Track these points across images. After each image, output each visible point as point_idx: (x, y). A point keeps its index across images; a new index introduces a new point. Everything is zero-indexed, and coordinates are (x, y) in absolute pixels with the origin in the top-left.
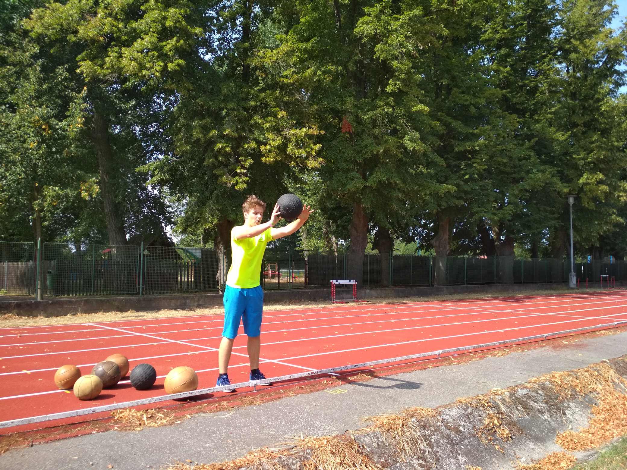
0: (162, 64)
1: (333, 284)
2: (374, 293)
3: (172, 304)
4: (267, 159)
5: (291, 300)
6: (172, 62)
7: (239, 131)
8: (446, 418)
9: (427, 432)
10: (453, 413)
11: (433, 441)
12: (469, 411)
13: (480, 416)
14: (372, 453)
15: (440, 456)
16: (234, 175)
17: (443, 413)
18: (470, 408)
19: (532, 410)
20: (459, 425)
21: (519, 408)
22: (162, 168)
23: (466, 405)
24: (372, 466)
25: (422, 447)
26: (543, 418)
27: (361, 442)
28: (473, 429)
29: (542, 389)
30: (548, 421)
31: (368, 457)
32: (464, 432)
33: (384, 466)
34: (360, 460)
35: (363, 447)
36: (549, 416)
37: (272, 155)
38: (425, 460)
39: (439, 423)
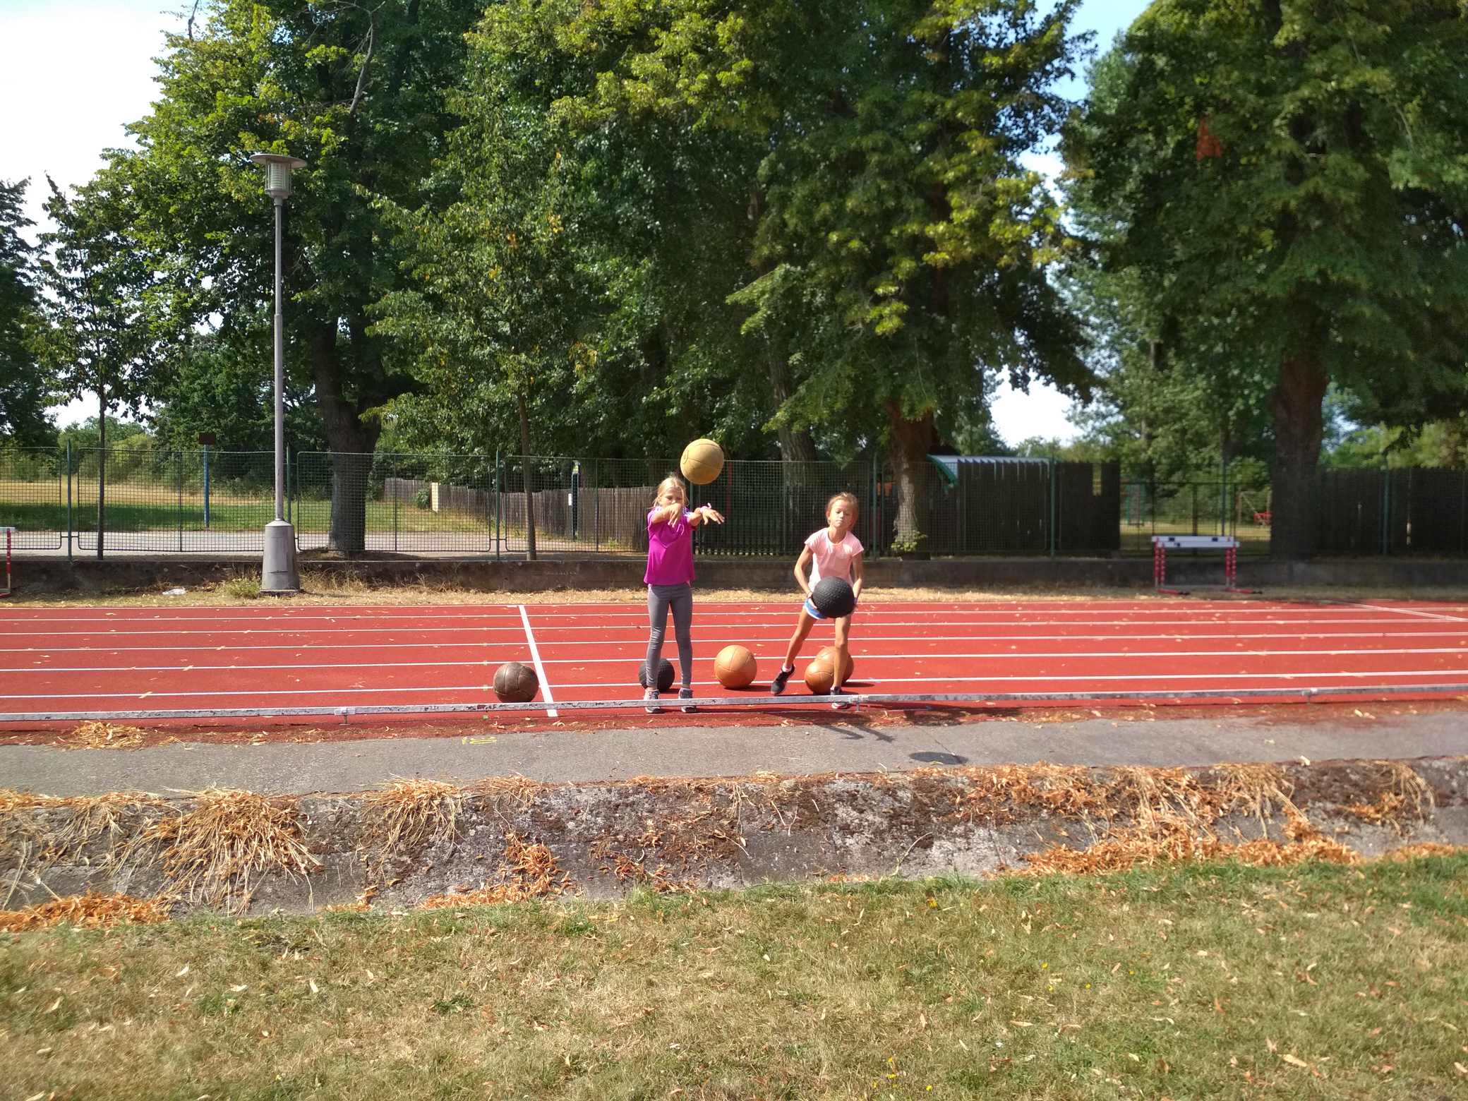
0: (706, 77)
1: (1159, 545)
2: (1321, 571)
3: (755, 578)
4: (938, 256)
5: (1054, 580)
6: (729, 69)
7: (886, 197)
8: (553, 802)
9: (474, 818)
10: (586, 797)
11: (472, 832)
12: (631, 799)
13: (651, 811)
14: (313, 828)
15: (461, 857)
16: (878, 300)
17: (558, 794)
18: (642, 796)
19: (826, 822)
20: (573, 819)
21: (789, 814)
22: (773, 291)
23: (639, 788)
24: (289, 845)
25: (431, 838)
26: (839, 842)
27: (308, 809)
28: (600, 829)
29: (919, 789)
30: (847, 850)
31: (297, 833)
32: (571, 831)
33: (315, 850)
34: (272, 833)
35: (304, 817)
36: (865, 840)
37: (950, 246)
38: (416, 858)
39: (524, 809)
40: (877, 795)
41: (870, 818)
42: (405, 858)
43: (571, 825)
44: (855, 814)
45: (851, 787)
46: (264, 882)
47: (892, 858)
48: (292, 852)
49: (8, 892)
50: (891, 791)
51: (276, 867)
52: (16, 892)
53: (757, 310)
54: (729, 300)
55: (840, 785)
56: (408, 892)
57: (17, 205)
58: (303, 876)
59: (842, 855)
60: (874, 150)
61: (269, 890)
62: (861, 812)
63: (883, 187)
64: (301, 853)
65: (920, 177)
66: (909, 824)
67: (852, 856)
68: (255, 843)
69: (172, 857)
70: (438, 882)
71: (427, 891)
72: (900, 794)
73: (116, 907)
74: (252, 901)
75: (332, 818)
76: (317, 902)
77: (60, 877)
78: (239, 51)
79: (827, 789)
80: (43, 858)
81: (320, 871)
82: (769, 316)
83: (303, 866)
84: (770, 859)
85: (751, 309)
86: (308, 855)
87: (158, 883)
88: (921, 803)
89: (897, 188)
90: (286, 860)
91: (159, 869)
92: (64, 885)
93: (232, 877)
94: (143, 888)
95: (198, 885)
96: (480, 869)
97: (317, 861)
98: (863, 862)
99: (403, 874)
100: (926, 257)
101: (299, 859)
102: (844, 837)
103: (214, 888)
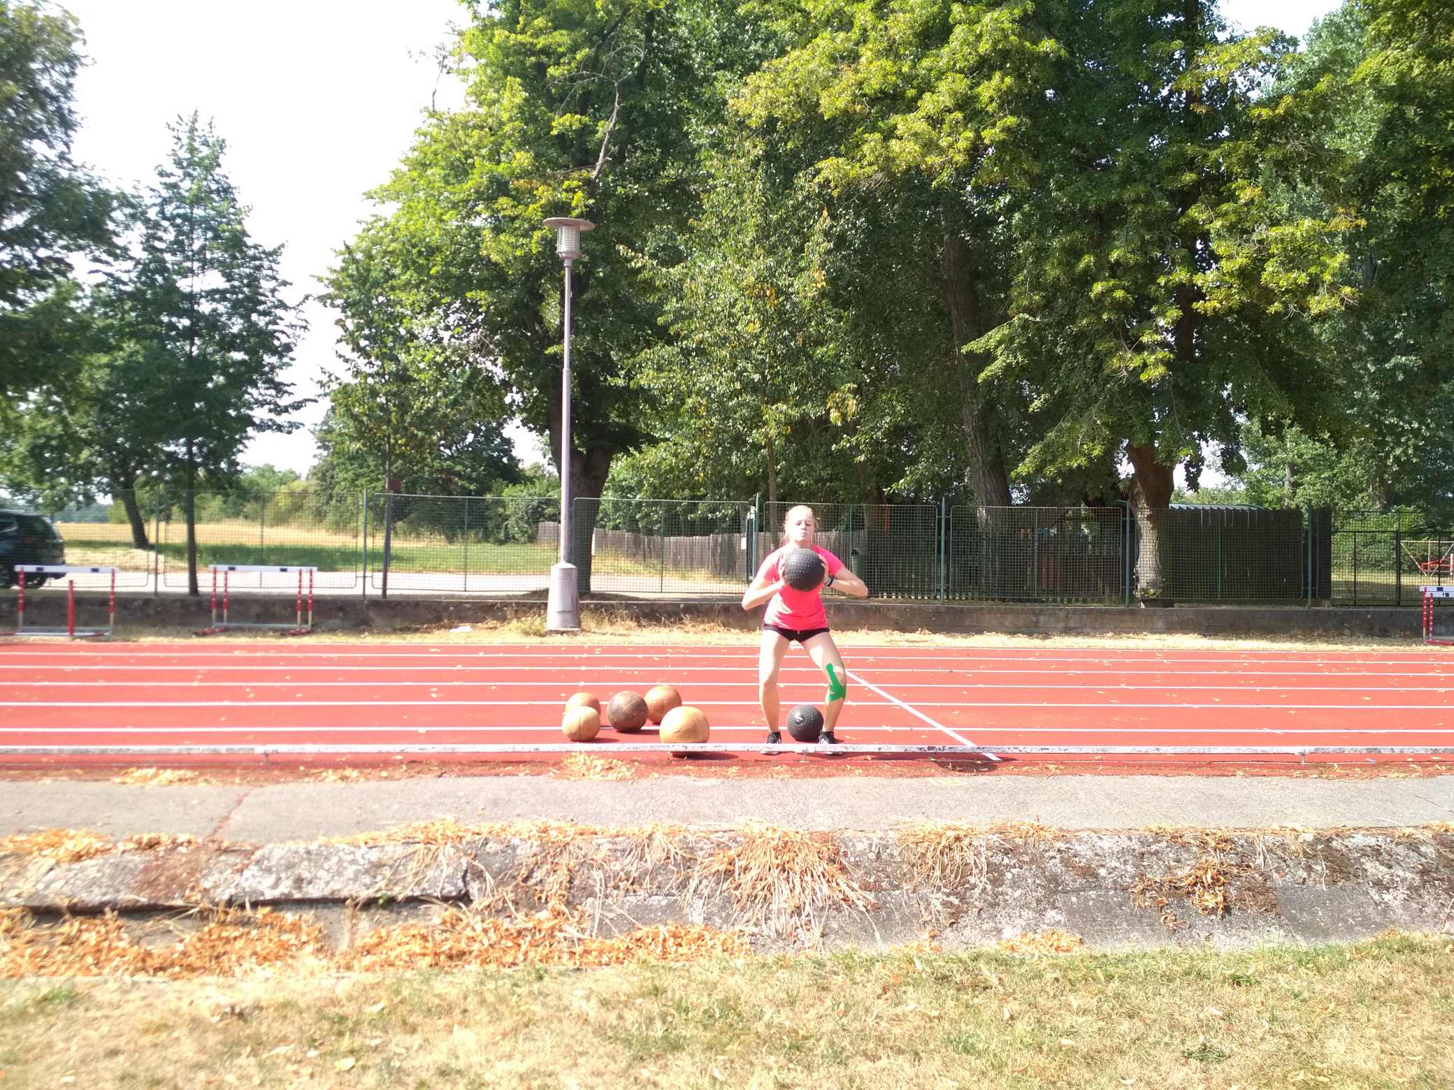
1: (1428, 595)
4: (1208, 304)
8: (1079, 848)
9: (1006, 861)
10: (1106, 844)
11: (1009, 875)
12: (1154, 848)
13: (1178, 861)
14: (857, 865)
15: (1005, 901)
16: (1140, 348)
17: (1080, 840)
18: (1164, 844)
19: (1358, 877)
20: (1103, 866)
21: (1318, 868)
22: (1012, 340)
23: (1158, 837)
24: (841, 883)
25: (972, 880)
26: (1377, 897)
27: (847, 846)
28: (1133, 877)
29: (1443, 844)
30: (1388, 906)
31: (843, 869)
32: (1104, 878)
33: (866, 887)
34: (821, 869)
35: (845, 854)
36: (1402, 896)
37: (1221, 294)
38: (962, 900)
39: (1051, 853)
40: (1401, 850)
41: (1401, 873)
42: (952, 899)
43: (1102, 872)
44: (1383, 868)
45: (1372, 841)
46: (828, 918)
47: (1436, 915)
48: (844, 887)
49: (593, 920)
50: (1413, 846)
51: (834, 903)
52: (601, 921)
53: (995, 359)
54: (964, 350)
55: (1359, 840)
56: (967, 932)
57: (275, 266)
58: (862, 913)
59: (1384, 910)
60: (1136, 201)
61: (835, 925)
62: (1390, 867)
63: (1147, 237)
64: (853, 890)
65: (1185, 227)
66: (1442, 880)
67: (1394, 912)
68: (808, 878)
69: (736, 888)
70: (992, 924)
71: (985, 933)
72: (1423, 849)
73: (701, 937)
74: (823, 935)
75: (872, 856)
76: (884, 939)
77: (637, 906)
78: (490, 120)
79: (1346, 842)
80: (617, 887)
81: (877, 908)
82: (1009, 365)
83: (860, 903)
84: (1315, 914)
85: (988, 357)
86: (860, 892)
87: (729, 915)
88: (1447, 858)
89: (1161, 239)
90: (841, 896)
91: (728, 901)
92: (642, 914)
93: (798, 911)
94: (717, 919)
95: (767, 919)
96: (1027, 914)
97: (871, 897)
98: (1408, 918)
99: (956, 915)
100: (1195, 305)
101: (852, 895)
102: (1380, 892)
103: (783, 919)
